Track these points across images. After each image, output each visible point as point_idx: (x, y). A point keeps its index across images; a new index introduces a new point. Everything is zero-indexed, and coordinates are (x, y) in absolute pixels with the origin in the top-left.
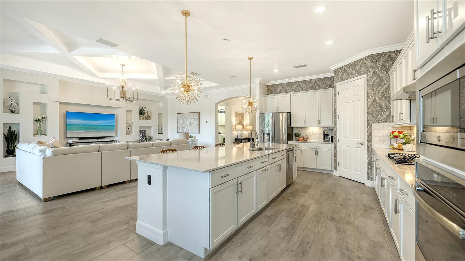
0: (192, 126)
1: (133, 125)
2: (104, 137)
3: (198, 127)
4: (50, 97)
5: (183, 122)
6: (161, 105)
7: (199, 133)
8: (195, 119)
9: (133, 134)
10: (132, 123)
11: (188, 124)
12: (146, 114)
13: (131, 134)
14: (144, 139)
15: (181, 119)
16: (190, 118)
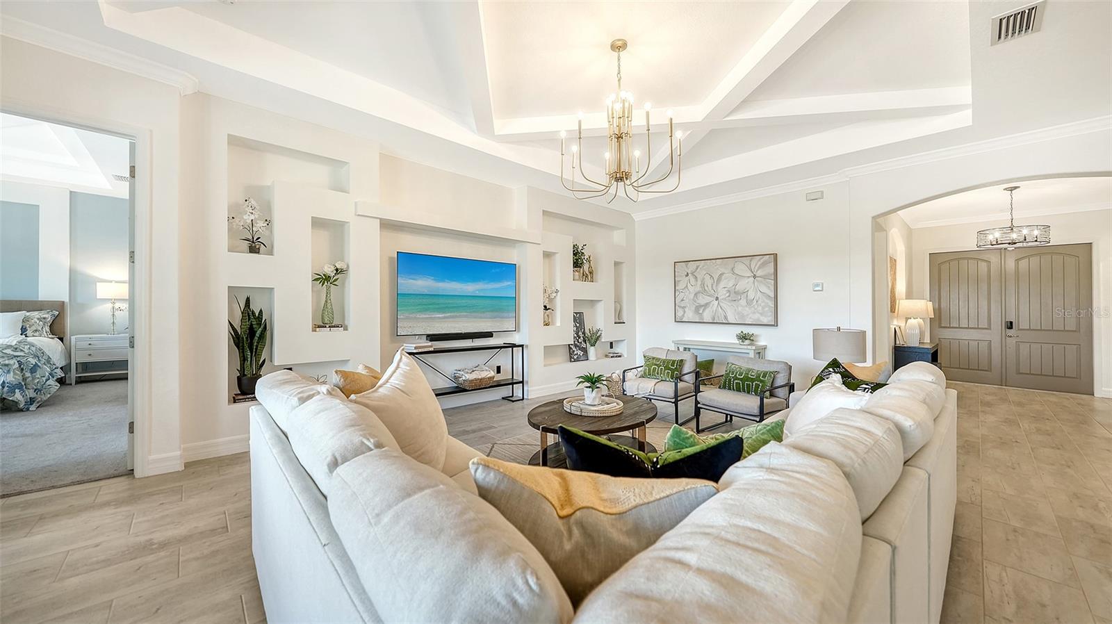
0: (743, 302)
1: (558, 298)
2: (489, 335)
3: (772, 304)
4: (356, 203)
5: (698, 288)
6: (618, 237)
7: (776, 325)
8: (755, 277)
9: (558, 324)
10: (557, 292)
11: (722, 293)
12: (586, 267)
13: (554, 324)
14: (580, 341)
15: (692, 280)
16: (734, 273)
